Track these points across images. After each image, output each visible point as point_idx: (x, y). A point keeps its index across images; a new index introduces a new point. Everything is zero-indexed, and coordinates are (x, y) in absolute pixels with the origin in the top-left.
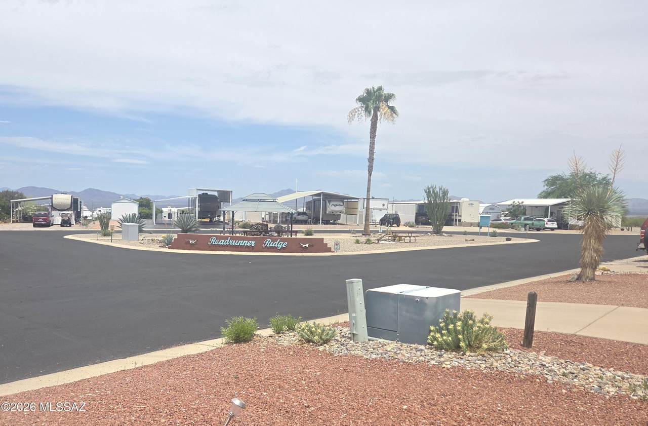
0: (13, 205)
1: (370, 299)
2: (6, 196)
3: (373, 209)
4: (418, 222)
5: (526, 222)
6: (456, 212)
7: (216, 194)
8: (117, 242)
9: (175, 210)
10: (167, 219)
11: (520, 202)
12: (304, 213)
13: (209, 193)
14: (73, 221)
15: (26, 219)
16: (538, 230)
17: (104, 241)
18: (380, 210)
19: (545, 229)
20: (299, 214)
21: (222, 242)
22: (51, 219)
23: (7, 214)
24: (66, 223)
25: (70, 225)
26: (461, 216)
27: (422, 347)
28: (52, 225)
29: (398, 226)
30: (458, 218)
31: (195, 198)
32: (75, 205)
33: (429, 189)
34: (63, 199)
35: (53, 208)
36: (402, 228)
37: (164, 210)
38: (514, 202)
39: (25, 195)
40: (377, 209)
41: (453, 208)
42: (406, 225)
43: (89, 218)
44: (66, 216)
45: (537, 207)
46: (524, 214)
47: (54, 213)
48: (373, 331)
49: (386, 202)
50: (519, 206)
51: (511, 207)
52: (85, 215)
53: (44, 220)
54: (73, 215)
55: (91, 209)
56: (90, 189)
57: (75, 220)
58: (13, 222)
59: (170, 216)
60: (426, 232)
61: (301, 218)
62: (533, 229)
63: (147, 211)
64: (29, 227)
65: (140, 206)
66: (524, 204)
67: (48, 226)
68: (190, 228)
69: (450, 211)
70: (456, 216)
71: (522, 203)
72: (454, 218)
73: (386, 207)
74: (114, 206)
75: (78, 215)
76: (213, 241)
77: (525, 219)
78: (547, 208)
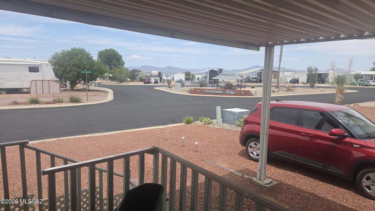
0: (137, 75)
1: (222, 112)
2: (134, 71)
3: (287, 76)
4: (308, 82)
5: (361, 82)
6: (327, 77)
7: (217, 70)
8: (173, 91)
9: (200, 76)
10: (197, 80)
11: (359, 73)
12: (255, 78)
13: (214, 69)
14: (159, 81)
15: (141, 80)
16: (367, 86)
17: (168, 90)
18: (290, 76)
19: (370, 85)
20: (253, 78)
21: (210, 91)
22: (150, 81)
23: (134, 78)
24: (156, 82)
25: (158, 83)
26: (329, 79)
27: (233, 126)
28: (151, 83)
29: (298, 84)
30: (327, 80)
31: (208, 72)
32: (160, 75)
33: (309, 68)
34: (155, 72)
35: (152, 76)
36: (299, 85)
37: (196, 76)
38: (356, 73)
39: (141, 71)
40: (288, 76)
41: (325, 75)
42: (302, 83)
43: (165, 80)
44: (156, 79)
45: (368, 75)
46: (362, 78)
47: (152, 78)
48: (224, 121)
49: (294, 73)
50: (359, 75)
51: (355, 75)
52: (164, 79)
53: (148, 81)
54: (159, 79)
55: (167, 76)
56: (169, 67)
57: (160, 81)
58: (137, 81)
59: (198, 79)
60: (307, 87)
61: (254, 80)
62: (364, 85)
63: (188, 77)
64: (142, 84)
65: (186, 75)
66: (361, 73)
67: (149, 83)
68: (204, 85)
69: (324, 77)
70: (327, 79)
71: (360, 73)
72: (326, 80)
73: (293, 75)
74: (175, 75)
75: (161, 79)
76: (206, 91)
77: (361, 81)
78: (372, 75)
